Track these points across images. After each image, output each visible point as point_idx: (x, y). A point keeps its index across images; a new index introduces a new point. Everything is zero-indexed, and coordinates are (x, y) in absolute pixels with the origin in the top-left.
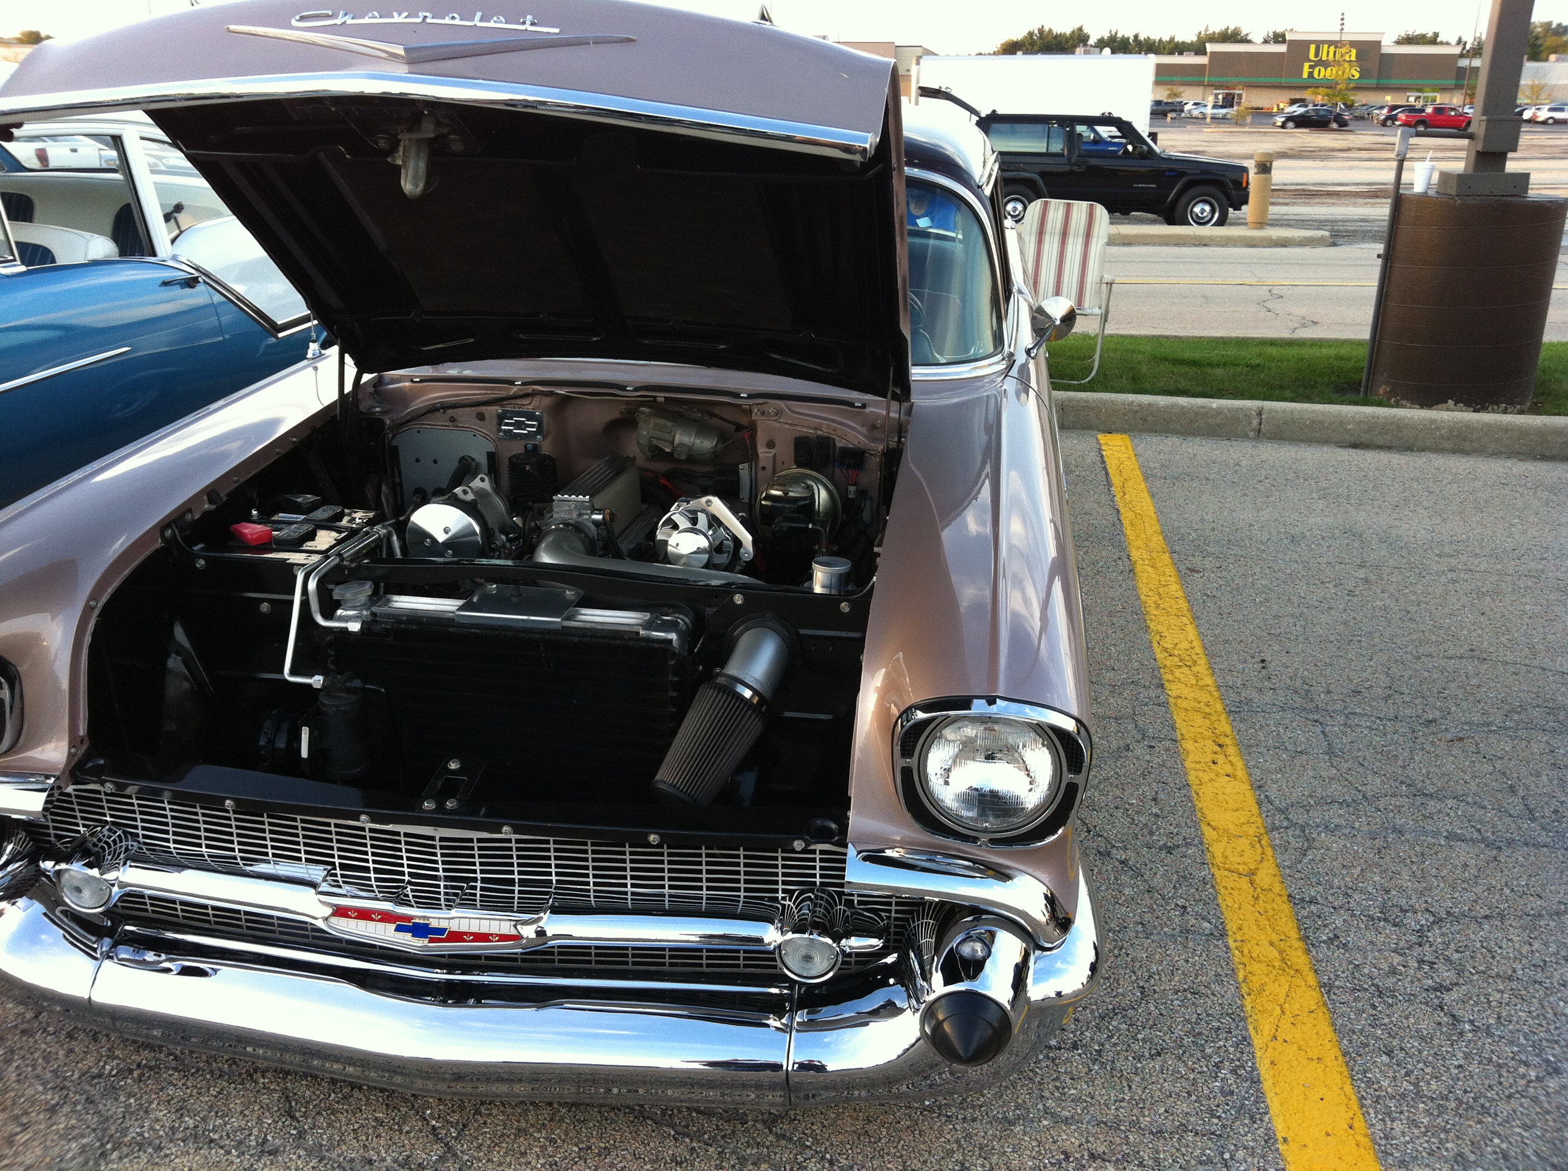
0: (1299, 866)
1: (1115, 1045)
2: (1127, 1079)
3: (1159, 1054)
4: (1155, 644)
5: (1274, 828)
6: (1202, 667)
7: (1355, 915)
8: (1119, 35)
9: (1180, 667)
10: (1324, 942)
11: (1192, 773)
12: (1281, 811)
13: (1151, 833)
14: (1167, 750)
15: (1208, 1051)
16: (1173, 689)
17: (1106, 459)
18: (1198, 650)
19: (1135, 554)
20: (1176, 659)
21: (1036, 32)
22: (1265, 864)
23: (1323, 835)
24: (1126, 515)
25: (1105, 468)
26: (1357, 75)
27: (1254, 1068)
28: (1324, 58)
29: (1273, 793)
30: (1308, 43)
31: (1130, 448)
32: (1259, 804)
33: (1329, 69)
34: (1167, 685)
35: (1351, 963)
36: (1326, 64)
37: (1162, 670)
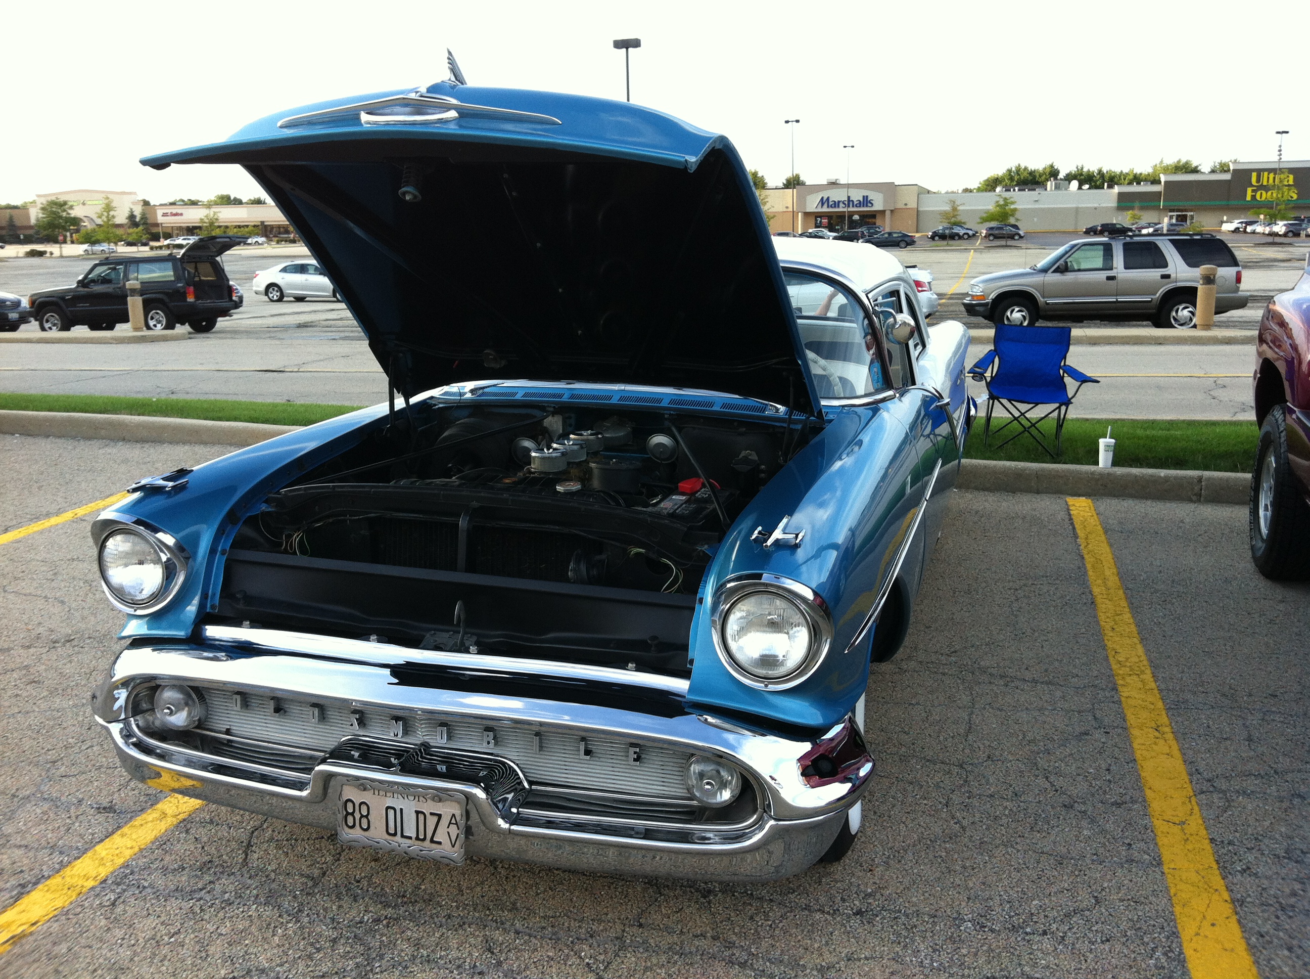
0: (1221, 819)
1: (1075, 933)
2: (1083, 956)
3: (1108, 940)
4: (1111, 659)
5: (1203, 792)
6: (1148, 676)
7: (1264, 854)
8: (1085, 170)
9: (1130, 675)
10: (1238, 871)
11: (1139, 752)
12: (1209, 781)
13: (1105, 792)
14: (1119, 735)
15: (1146, 940)
16: (1124, 692)
17: (1073, 517)
18: (1145, 663)
19: (1096, 590)
20: (1128, 669)
21: (1014, 169)
22: (1193, 817)
23: (1241, 798)
24: (1089, 560)
25: (1072, 524)
26: (1295, 197)
27: (1181, 953)
28: (1265, 183)
29: (1202, 766)
30: (1250, 171)
31: (1092, 508)
32: (1191, 775)
33: (1269, 193)
34: (1120, 689)
35: (1259, 886)
36: (1266, 188)
37: (1116, 678)
